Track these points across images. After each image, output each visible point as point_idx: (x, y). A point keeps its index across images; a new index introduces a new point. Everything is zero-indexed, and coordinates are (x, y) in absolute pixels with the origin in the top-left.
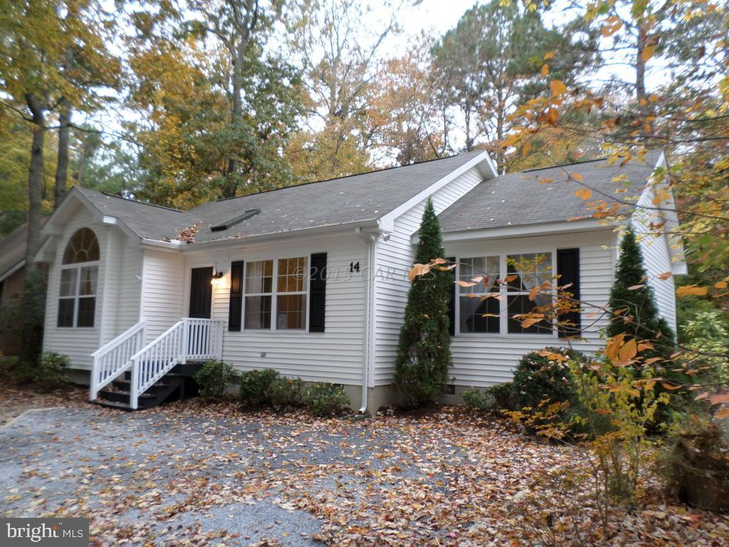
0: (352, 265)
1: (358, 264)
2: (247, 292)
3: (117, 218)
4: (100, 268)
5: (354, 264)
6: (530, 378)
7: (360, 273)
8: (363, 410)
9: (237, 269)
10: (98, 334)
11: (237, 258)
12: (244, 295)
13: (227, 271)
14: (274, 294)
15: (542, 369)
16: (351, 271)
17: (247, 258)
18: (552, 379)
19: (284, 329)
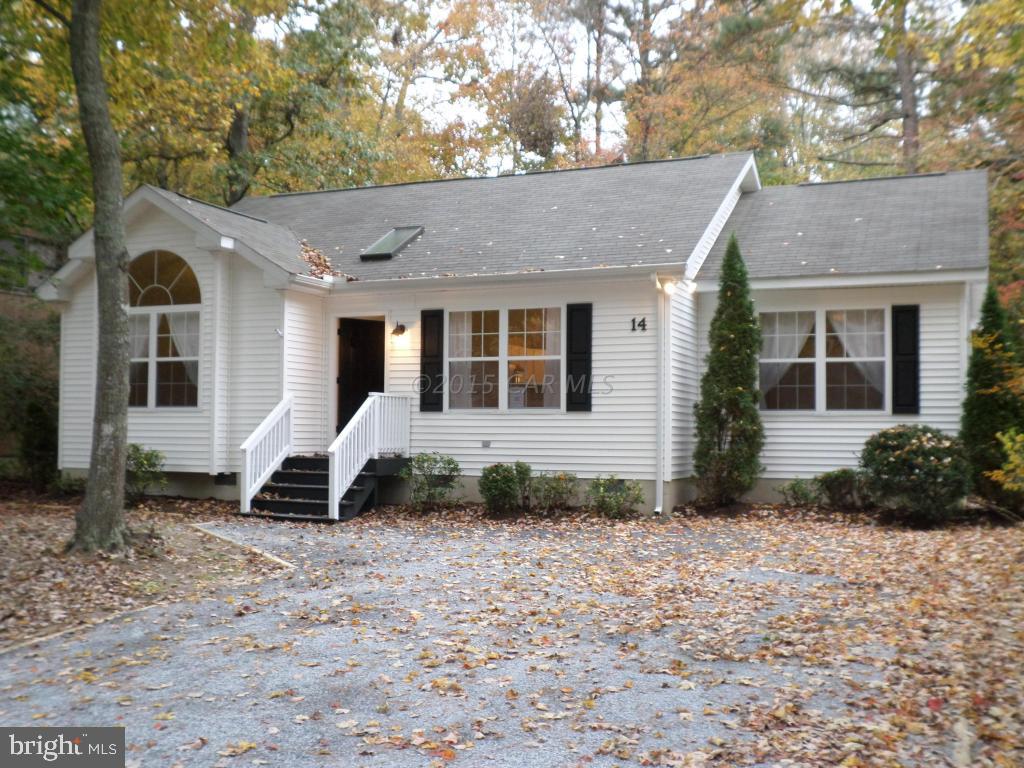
0: (634, 321)
1: (643, 321)
2: (450, 355)
3: (235, 239)
4: (203, 317)
5: (638, 320)
6: (892, 459)
7: (647, 333)
8: (659, 509)
9: (432, 323)
10: (211, 418)
11: (432, 305)
12: (447, 360)
13: (412, 323)
14: (503, 358)
15: (907, 448)
16: (634, 329)
17: (449, 304)
18: (920, 460)
19: (521, 408)
